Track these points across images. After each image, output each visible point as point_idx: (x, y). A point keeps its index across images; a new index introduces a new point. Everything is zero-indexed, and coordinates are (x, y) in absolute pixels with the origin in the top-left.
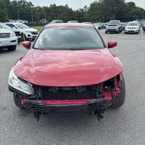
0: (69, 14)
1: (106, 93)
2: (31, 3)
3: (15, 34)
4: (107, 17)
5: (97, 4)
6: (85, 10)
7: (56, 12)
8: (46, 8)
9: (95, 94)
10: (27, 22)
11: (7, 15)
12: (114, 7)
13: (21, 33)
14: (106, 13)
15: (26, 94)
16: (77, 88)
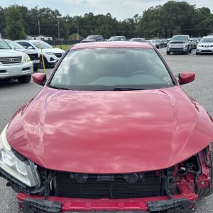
0: (112, 27)
1: (183, 180)
2: (57, 11)
3: (29, 58)
4: (168, 30)
5: (153, 11)
6: (136, 20)
7: (93, 24)
8: (79, 18)
9: (161, 185)
10: (51, 38)
11: (23, 28)
12: (179, 16)
13: (39, 56)
14: (167, 25)
15: (24, 184)
16: (126, 177)
